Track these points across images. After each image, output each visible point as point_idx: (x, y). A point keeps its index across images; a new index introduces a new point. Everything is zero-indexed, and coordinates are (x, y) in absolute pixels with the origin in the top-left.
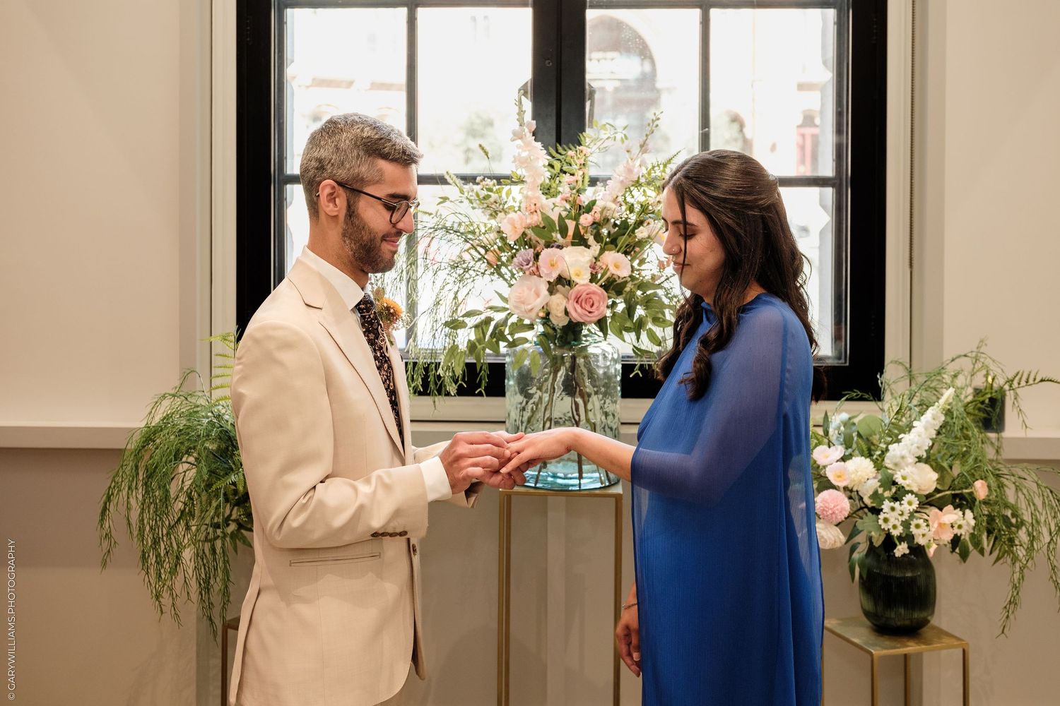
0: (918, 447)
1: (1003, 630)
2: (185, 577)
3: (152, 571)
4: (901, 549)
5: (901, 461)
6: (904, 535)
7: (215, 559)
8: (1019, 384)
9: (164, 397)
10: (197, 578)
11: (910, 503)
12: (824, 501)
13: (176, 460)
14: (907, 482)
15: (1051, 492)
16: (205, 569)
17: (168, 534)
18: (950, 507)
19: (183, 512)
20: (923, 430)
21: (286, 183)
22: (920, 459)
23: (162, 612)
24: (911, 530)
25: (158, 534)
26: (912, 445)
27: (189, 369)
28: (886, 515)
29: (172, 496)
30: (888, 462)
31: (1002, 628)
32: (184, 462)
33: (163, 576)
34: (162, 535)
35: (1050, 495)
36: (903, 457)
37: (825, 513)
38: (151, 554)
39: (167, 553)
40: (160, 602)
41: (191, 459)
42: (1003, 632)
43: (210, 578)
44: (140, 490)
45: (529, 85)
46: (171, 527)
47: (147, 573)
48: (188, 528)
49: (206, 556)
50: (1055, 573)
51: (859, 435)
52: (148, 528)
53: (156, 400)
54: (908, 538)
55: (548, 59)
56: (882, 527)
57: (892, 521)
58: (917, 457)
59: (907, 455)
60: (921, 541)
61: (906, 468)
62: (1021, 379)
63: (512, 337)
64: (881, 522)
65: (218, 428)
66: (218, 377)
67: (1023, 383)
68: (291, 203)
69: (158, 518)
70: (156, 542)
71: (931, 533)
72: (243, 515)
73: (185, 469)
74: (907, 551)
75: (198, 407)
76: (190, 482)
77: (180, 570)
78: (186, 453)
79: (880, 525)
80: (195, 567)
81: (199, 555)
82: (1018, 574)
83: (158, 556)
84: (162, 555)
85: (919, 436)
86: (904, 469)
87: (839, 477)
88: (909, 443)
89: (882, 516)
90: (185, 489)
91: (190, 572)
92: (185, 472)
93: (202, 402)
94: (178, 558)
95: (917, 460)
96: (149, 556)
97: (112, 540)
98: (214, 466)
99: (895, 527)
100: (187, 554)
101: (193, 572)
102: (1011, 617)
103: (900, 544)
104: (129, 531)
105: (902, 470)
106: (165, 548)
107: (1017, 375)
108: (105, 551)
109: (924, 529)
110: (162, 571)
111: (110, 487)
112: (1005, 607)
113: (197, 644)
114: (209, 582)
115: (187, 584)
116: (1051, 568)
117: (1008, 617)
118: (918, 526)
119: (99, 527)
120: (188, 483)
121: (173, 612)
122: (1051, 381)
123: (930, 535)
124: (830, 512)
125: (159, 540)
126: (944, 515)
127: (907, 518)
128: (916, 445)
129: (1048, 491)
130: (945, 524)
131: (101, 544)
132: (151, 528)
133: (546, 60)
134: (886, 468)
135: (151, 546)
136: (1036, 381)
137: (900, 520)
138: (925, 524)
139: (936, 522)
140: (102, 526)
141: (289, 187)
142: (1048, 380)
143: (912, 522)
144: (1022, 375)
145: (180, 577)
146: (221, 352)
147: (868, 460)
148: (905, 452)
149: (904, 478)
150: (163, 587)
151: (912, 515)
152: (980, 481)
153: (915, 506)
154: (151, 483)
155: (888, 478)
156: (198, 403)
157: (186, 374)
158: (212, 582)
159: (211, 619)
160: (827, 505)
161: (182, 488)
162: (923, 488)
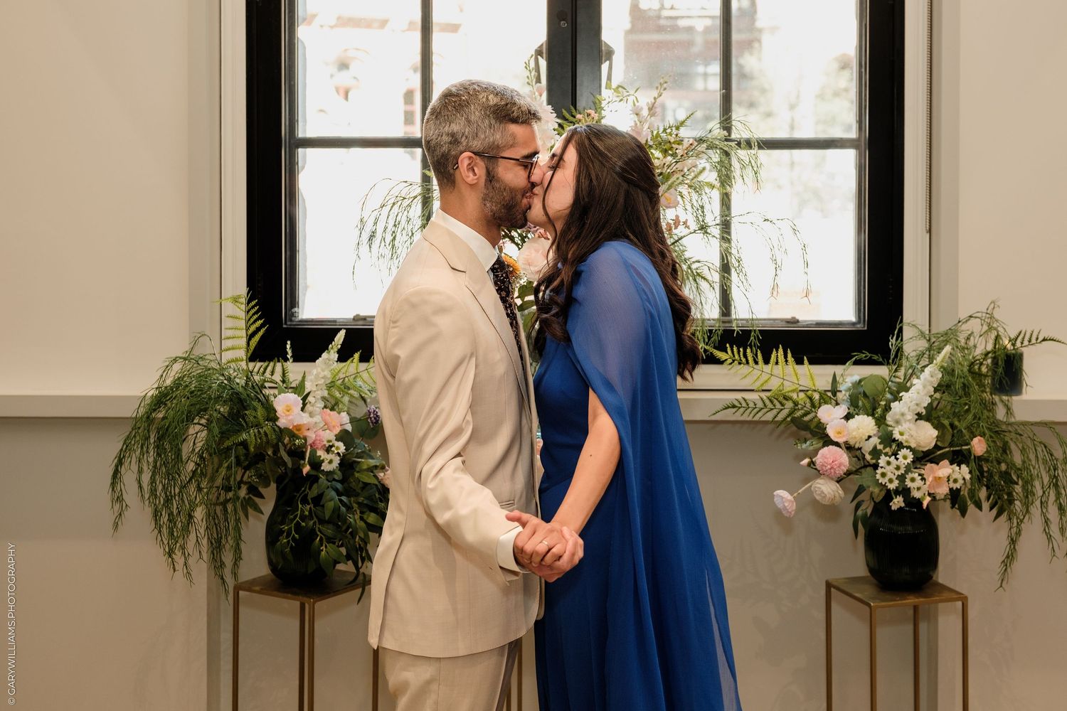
0: (917, 405)
1: (1002, 583)
2: (197, 537)
3: (165, 530)
4: (897, 503)
5: (901, 418)
6: (900, 489)
7: (226, 520)
8: (1022, 343)
9: (175, 360)
10: (208, 538)
11: (905, 458)
12: (824, 457)
13: (187, 421)
14: (904, 437)
15: (1045, 447)
16: (217, 529)
17: (180, 492)
18: (946, 462)
19: (194, 472)
20: (921, 387)
21: (298, 147)
22: (920, 417)
23: (175, 570)
24: (906, 483)
25: (171, 492)
26: (911, 402)
27: (200, 333)
28: (883, 470)
29: (184, 458)
30: (890, 418)
31: (1000, 582)
32: (196, 424)
33: (175, 534)
34: (175, 493)
35: (1044, 449)
36: (903, 415)
37: (824, 468)
38: (163, 513)
39: (179, 512)
40: (172, 559)
41: (203, 421)
42: (1001, 586)
43: (221, 538)
44: (152, 453)
45: (544, 46)
46: (183, 487)
47: (160, 532)
48: (199, 489)
49: (217, 516)
50: (1047, 525)
51: (865, 395)
52: (160, 487)
53: (167, 363)
54: (904, 491)
55: (564, 20)
56: (880, 482)
57: (890, 475)
58: (916, 414)
59: (906, 411)
60: (916, 494)
61: (904, 424)
62: (1023, 338)
63: (523, 300)
64: (878, 476)
65: (229, 390)
66: (228, 338)
67: (1026, 343)
68: (303, 167)
69: (170, 477)
70: (168, 501)
71: (926, 486)
72: (254, 475)
73: (196, 431)
74: (903, 505)
75: (209, 369)
76: (201, 444)
77: (192, 529)
78: (197, 415)
79: (878, 480)
80: (207, 527)
81: (210, 516)
82: (1015, 529)
83: (171, 514)
84: (175, 514)
85: (918, 393)
86: (902, 426)
87: (839, 433)
88: (908, 400)
89: (879, 471)
90: (197, 450)
91: (202, 531)
92: (197, 433)
93: (214, 365)
94: (190, 517)
95: (917, 417)
96: (161, 514)
97: (124, 503)
98: (225, 428)
99: (891, 481)
100: (199, 513)
101: (205, 531)
102: (1009, 570)
103: (896, 497)
104: (140, 495)
105: (900, 426)
106: (178, 508)
107: (1019, 334)
108: (116, 514)
109: (919, 483)
110: (175, 530)
111: (122, 449)
112: (1004, 561)
113: (208, 615)
114: (221, 542)
115: (199, 543)
116: (1044, 521)
117: (1006, 569)
118: (913, 480)
119: (111, 489)
120: (199, 445)
121: (185, 571)
122: (1052, 340)
123: (925, 488)
124: (829, 467)
125: (172, 499)
126: (939, 469)
127: (903, 472)
128: (914, 402)
129: (1043, 446)
130: (940, 478)
131: (113, 507)
132: (164, 486)
133: (561, 21)
134: (887, 425)
135: (164, 504)
136: (1038, 341)
137: (896, 474)
138: (920, 477)
139: (932, 476)
140: (113, 489)
141: (300, 151)
142: (1050, 340)
143: (907, 476)
144: (1025, 335)
145: (193, 536)
146: (231, 314)
147: (870, 418)
148: (905, 410)
149: (901, 434)
150: (176, 544)
151: (908, 469)
152: (979, 437)
153: (910, 459)
154: (163, 444)
155: (887, 435)
156: (210, 366)
157: (197, 338)
158: (223, 541)
159: (222, 578)
160: (826, 460)
161: (194, 450)
162: (922, 444)
